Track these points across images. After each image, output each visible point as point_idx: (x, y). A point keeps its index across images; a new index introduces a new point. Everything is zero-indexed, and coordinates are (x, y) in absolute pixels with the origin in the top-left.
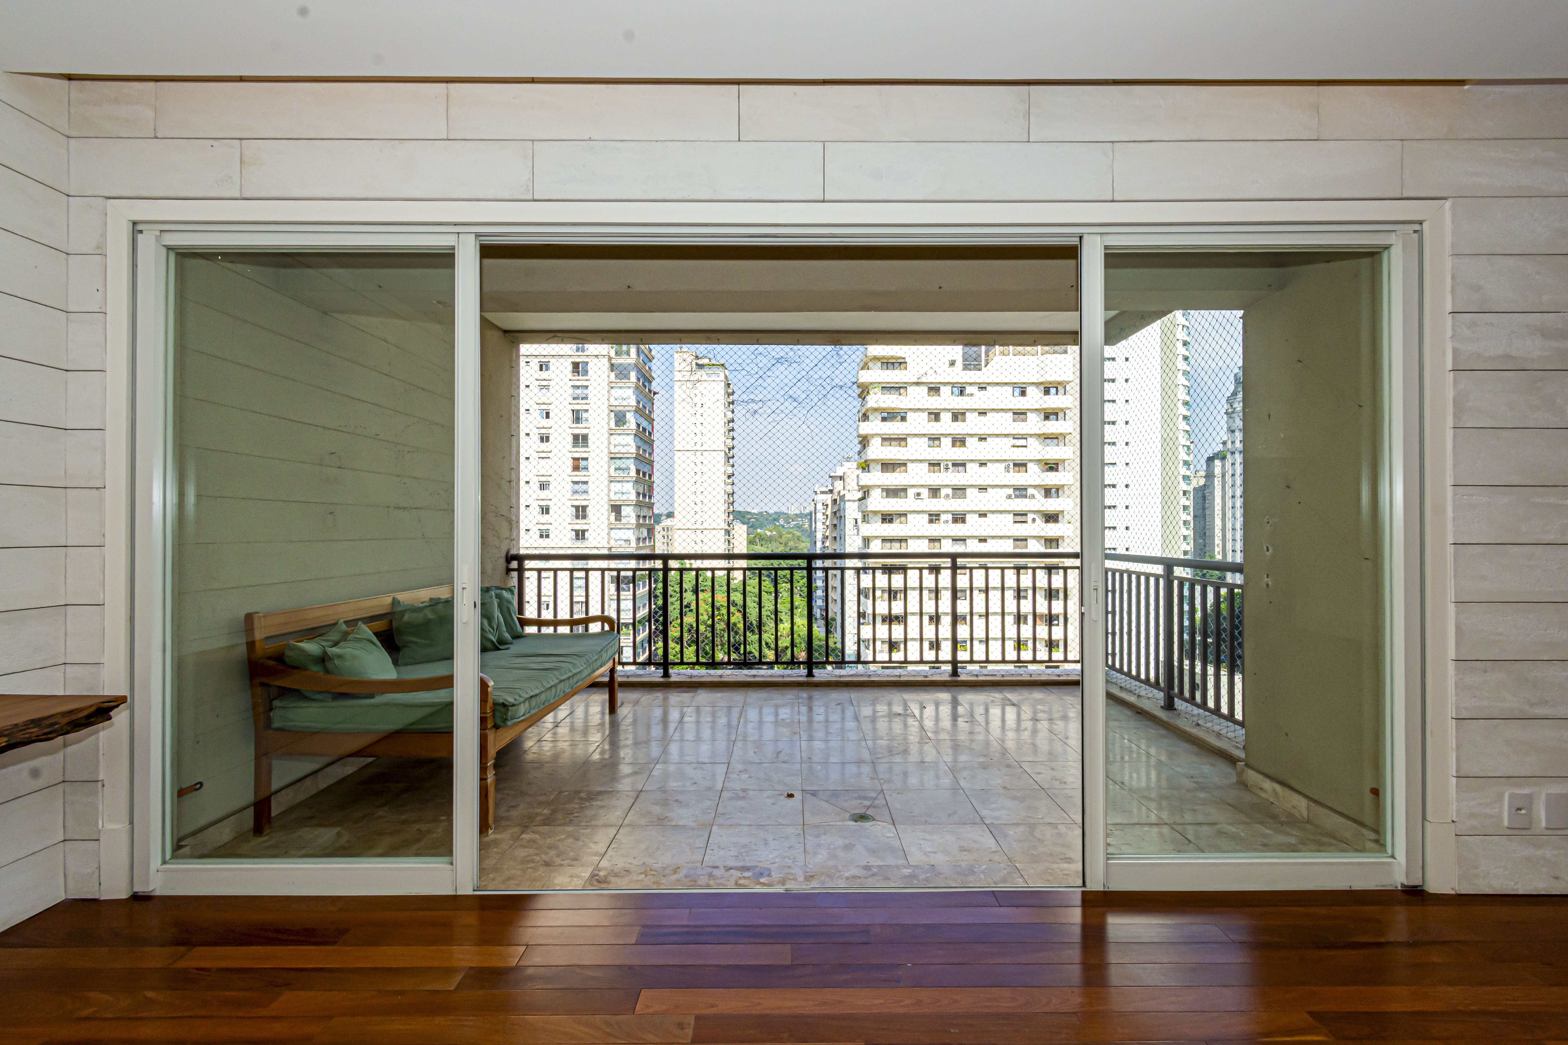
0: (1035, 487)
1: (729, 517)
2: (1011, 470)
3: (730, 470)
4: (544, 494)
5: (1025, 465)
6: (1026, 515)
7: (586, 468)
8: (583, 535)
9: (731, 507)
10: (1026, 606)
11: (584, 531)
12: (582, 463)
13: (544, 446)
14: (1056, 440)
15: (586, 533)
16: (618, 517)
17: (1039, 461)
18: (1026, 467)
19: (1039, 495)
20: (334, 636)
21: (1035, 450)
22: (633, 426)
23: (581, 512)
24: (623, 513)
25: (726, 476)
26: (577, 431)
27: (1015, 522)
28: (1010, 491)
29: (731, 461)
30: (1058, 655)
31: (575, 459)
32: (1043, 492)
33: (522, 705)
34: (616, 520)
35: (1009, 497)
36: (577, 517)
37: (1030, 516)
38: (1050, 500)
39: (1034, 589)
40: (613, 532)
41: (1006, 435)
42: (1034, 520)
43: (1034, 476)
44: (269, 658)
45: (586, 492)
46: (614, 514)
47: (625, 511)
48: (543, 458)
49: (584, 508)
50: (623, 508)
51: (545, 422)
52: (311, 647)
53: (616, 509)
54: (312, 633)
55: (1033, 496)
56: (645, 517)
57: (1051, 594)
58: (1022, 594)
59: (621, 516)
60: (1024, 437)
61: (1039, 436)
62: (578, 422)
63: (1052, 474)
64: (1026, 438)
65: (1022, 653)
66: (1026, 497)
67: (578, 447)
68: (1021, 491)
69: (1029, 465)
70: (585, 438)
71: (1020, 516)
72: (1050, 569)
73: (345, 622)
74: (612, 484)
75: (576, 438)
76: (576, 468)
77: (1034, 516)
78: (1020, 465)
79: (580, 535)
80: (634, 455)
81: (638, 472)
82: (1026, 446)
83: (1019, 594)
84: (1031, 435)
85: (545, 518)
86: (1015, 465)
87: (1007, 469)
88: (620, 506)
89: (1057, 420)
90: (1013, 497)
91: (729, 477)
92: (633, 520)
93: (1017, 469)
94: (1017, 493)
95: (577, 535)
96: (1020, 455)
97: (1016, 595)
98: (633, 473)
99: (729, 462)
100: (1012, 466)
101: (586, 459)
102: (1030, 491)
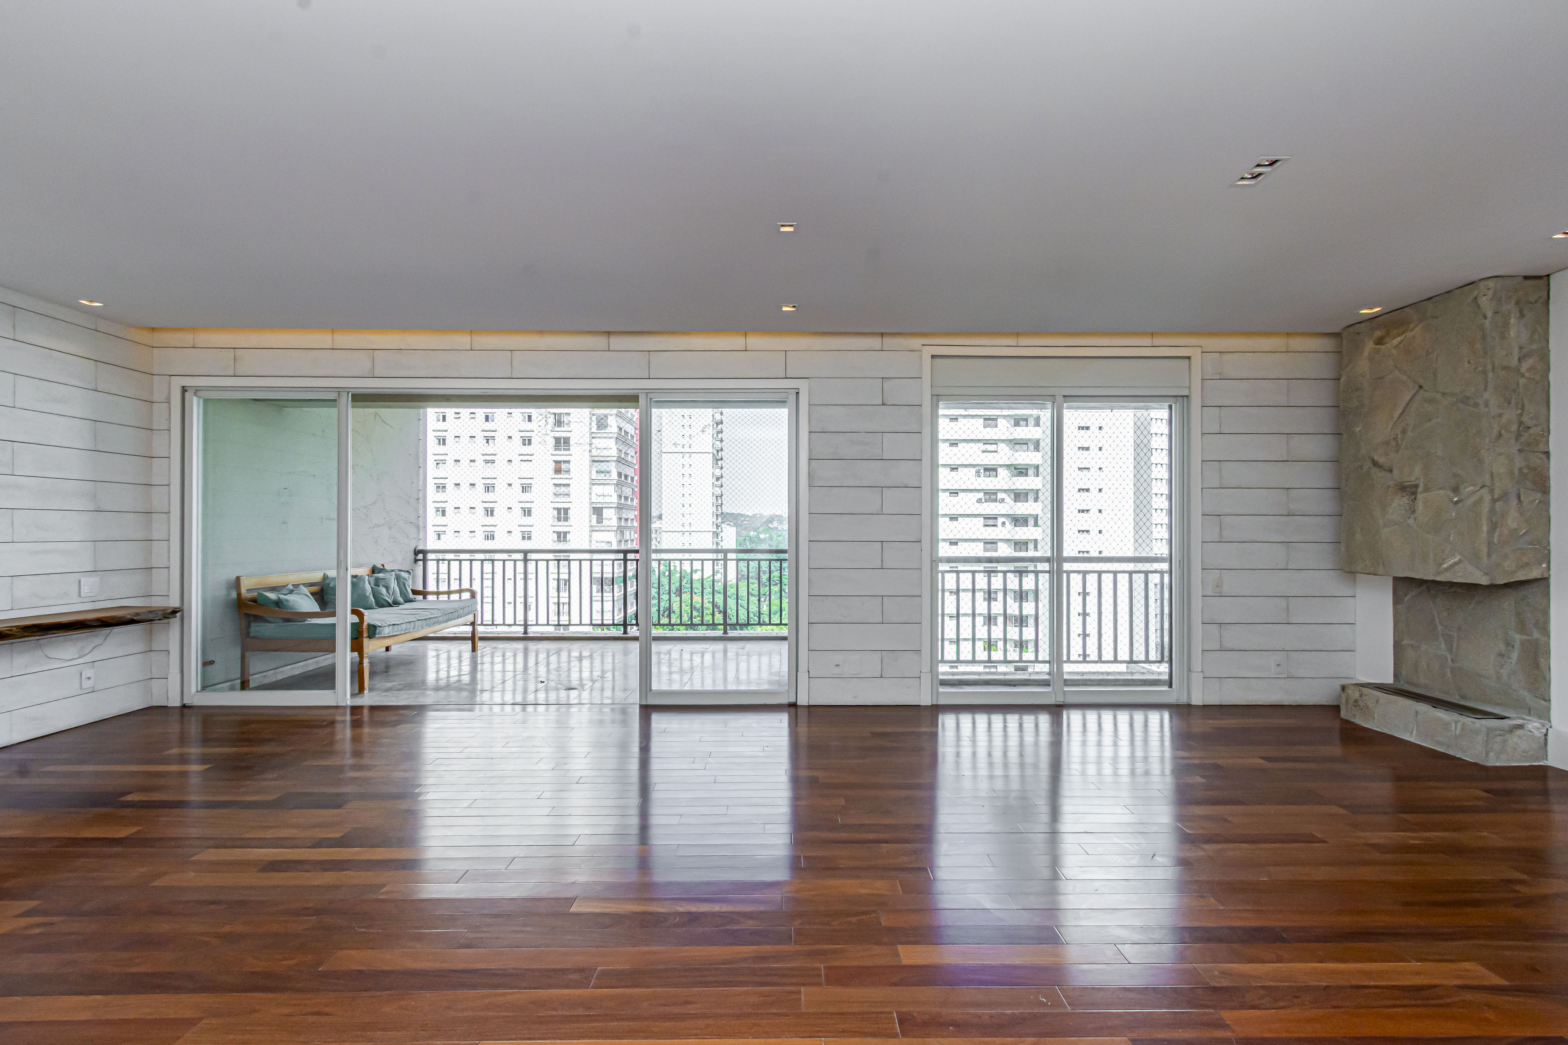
0: (1005, 491)
1: (717, 519)
2: (982, 475)
3: (718, 472)
4: (526, 497)
5: (995, 470)
6: (996, 518)
7: (568, 471)
8: (565, 537)
9: (720, 510)
10: (997, 608)
11: (565, 533)
12: (564, 466)
13: (527, 449)
14: (1026, 446)
15: (568, 535)
16: (600, 520)
17: (1008, 466)
18: (996, 472)
19: (1009, 500)
20: (285, 591)
21: (1004, 455)
22: (615, 429)
23: (563, 514)
24: (604, 516)
25: (715, 479)
26: (558, 435)
27: (986, 526)
28: (981, 495)
29: (720, 463)
30: (1029, 655)
31: (556, 462)
32: (1012, 496)
33: (387, 627)
34: (598, 522)
35: (979, 501)
36: (559, 519)
37: (1000, 520)
38: (1019, 504)
39: (1005, 590)
40: (595, 534)
41: (979, 441)
42: (1004, 523)
43: (1003, 480)
44: (249, 601)
45: (568, 495)
46: (595, 516)
47: (606, 513)
48: (525, 461)
49: (566, 510)
50: (604, 510)
51: (528, 426)
52: (272, 596)
53: (598, 511)
54: (273, 589)
55: (1003, 500)
56: (626, 520)
57: (1021, 596)
58: (993, 596)
59: (602, 519)
60: (995, 442)
61: (1011, 441)
62: (559, 426)
63: (1022, 479)
64: (997, 444)
65: (993, 653)
66: (995, 500)
67: (560, 450)
68: (991, 495)
69: (1000, 470)
70: (567, 441)
71: (990, 520)
72: (1020, 573)
73: (292, 585)
74: (594, 487)
75: (558, 440)
76: (558, 471)
77: (1003, 519)
78: (991, 470)
79: (562, 536)
80: (615, 459)
81: (620, 475)
82: (996, 452)
83: (990, 596)
84: (1003, 441)
85: (527, 520)
86: (986, 470)
87: (978, 473)
88: (602, 508)
89: (1027, 426)
90: (983, 501)
91: (718, 479)
92: (614, 522)
93: (988, 473)
94: (988, 497)
95: (559, 537)
96: (990, 460)
97: (987, 596)
98: (614, 475)
99: (717, 464)
100: (982, 471)
101: (568, 462)
102: (1000, 496)
